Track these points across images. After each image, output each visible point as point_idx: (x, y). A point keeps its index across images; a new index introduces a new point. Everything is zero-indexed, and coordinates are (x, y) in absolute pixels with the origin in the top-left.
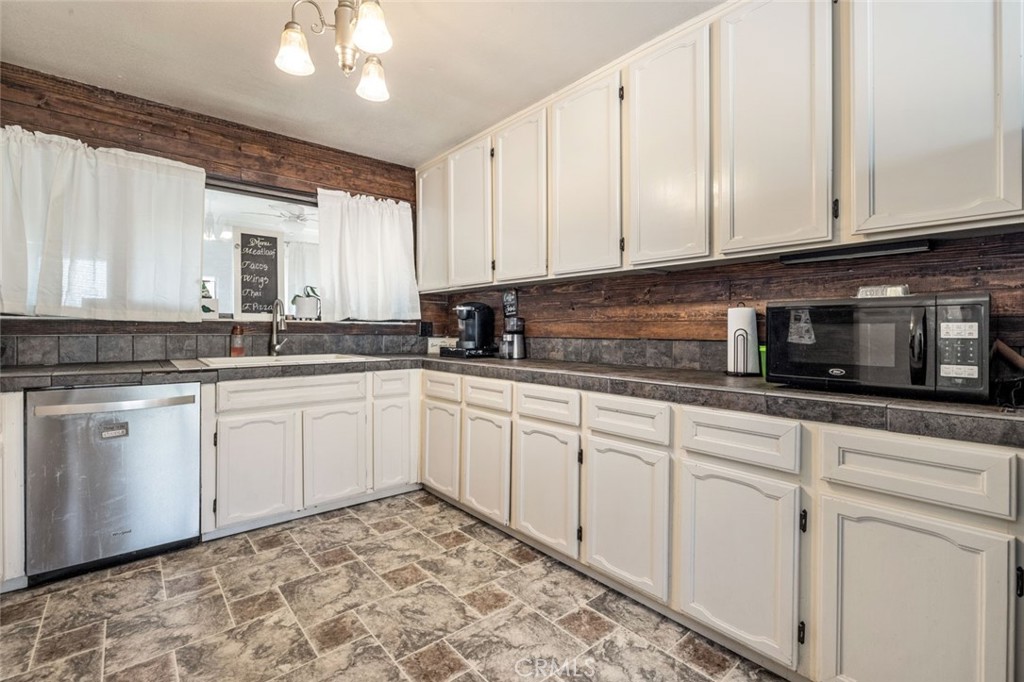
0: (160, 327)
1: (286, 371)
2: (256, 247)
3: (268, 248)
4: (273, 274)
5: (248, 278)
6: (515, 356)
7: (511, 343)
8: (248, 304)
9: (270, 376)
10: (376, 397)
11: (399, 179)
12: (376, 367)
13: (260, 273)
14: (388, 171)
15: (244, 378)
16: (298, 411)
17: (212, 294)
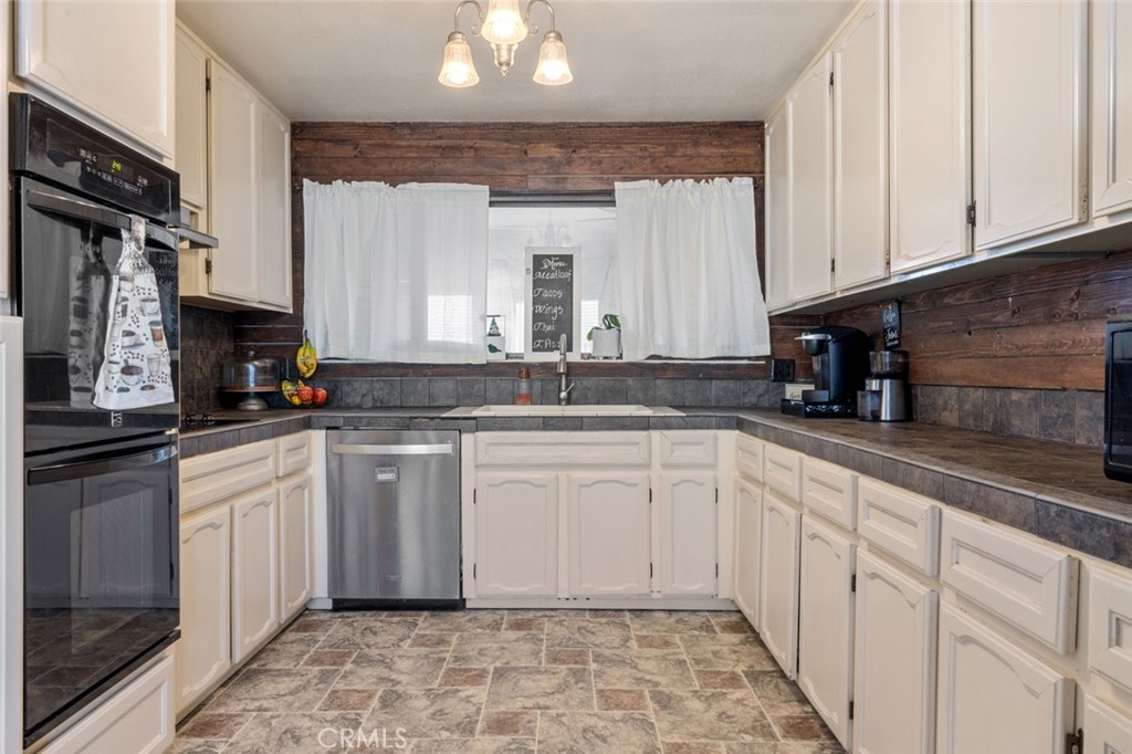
0: (451, 370)
2: (549, 270)
3: (563, 269)
4: (567, 302)
5: (540, 309)
6: (885, 414)
7: (879, 393)
8: (540, 339)
12: (665, 424)
13: (553, 302)
17: (500, 331)
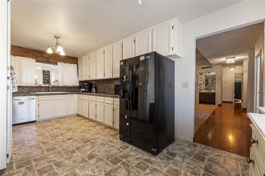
0: (27, 87)
1: (51, 94)
2: (46, 73)
3: (48, 73)
4: (49, 77)
5: (44, 78)
6: (94, 92)
7: (93, 90)
8: (44, 83)
9: (48, 95)
10: (68, 99)
11: (74, 60)
12: (68, 94)
13: (47, 77)
14: (72, 58)
15: (43, 95)
16: (54, 101)
17: (37, 81)
